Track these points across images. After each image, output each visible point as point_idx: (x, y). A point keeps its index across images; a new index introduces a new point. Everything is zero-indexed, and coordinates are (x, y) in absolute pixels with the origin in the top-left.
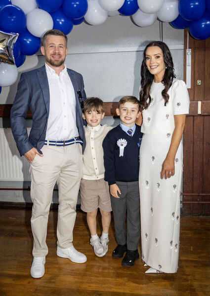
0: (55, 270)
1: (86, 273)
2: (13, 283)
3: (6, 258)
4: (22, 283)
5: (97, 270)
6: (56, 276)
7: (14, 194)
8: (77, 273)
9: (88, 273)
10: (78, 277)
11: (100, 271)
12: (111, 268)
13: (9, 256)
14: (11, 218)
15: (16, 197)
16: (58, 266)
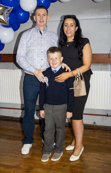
0: (32, 164)
1: (51, 167)
2: (5, 170)
3: (3, 153)
4: (10, 171)
5: (59, 167)
6: (32, 168)
7: (14, 112)
8: (45, 167)
9: (53, 168)
10: (45, 170)
11: (61, 167)
12: (69, 166)
13: (5, 152)
14: (10, 127)
15: (16, 114)
16: (34, 161)
